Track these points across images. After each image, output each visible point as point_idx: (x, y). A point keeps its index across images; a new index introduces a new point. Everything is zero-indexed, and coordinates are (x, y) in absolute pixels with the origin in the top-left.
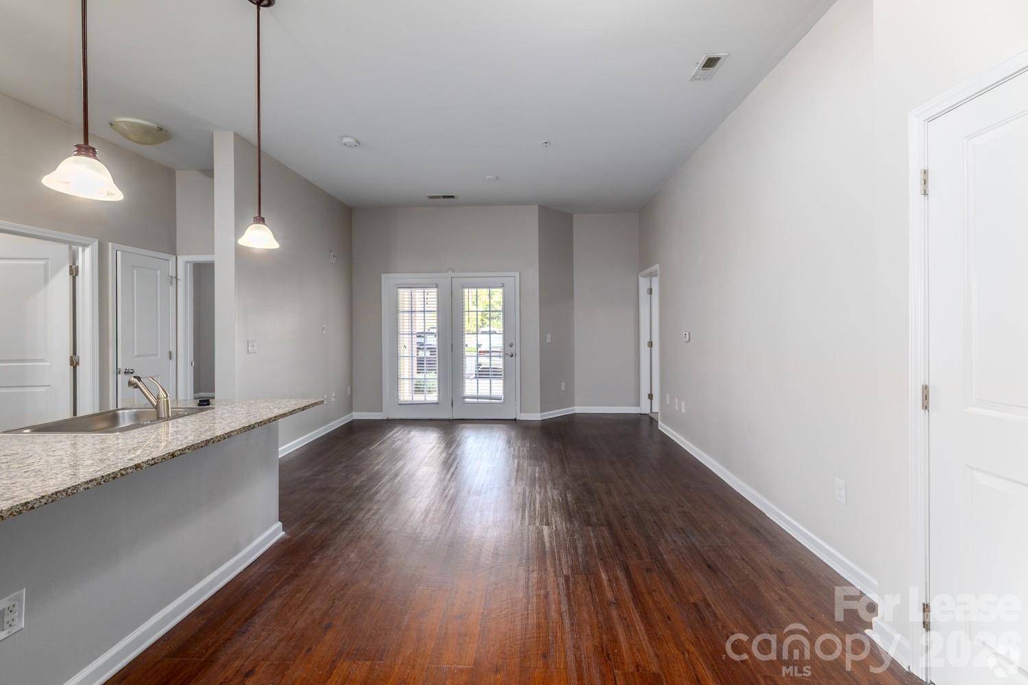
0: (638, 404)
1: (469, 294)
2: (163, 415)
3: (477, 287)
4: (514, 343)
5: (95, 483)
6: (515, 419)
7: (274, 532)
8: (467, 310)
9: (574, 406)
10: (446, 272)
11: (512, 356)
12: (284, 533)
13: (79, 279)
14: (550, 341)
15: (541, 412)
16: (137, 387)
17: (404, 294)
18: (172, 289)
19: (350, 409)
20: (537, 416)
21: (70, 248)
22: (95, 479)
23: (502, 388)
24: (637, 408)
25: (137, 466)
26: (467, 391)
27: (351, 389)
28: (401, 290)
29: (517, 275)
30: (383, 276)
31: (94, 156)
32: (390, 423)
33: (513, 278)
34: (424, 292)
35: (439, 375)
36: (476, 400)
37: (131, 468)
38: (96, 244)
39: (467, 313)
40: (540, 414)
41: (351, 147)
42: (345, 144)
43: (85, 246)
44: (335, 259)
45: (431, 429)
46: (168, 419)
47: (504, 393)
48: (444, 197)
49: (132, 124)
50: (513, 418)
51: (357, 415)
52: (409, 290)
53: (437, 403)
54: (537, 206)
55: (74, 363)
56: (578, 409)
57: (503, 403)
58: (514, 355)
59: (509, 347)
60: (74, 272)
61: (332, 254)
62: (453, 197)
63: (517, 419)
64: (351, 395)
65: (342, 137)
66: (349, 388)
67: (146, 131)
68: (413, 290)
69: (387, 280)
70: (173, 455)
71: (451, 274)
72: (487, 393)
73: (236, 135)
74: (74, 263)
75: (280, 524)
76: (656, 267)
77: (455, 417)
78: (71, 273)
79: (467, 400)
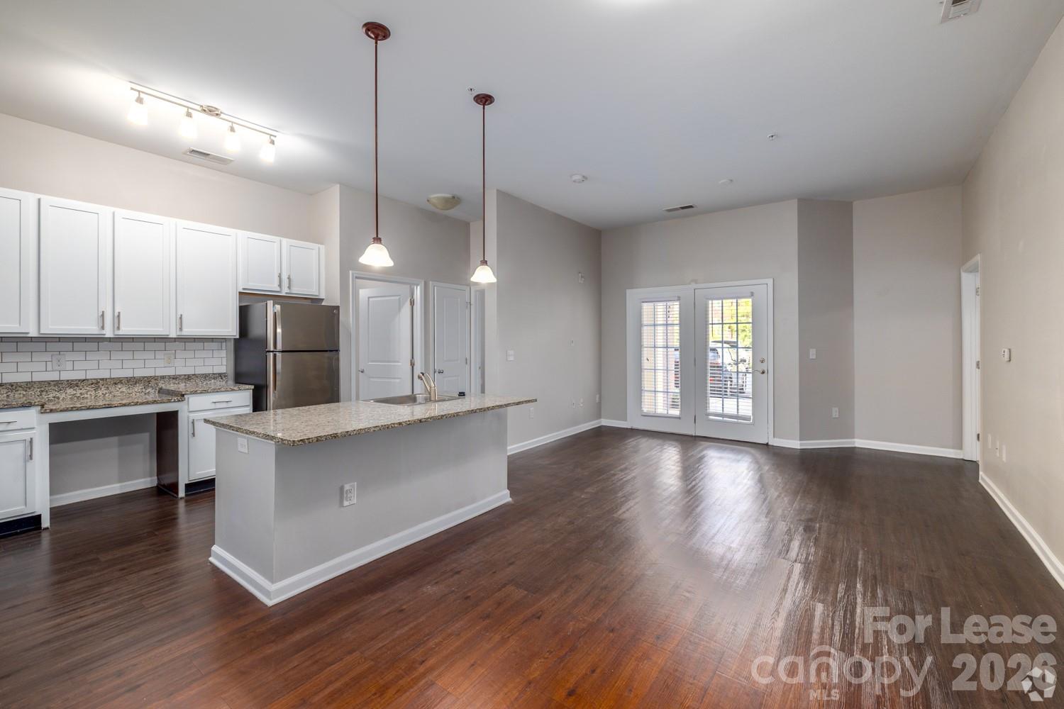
0: (959, 445)
1: (715, 305)
2: (433, 399)
3: (722, 299)
4: (766, 359)
5: (378, 428)
6: (767, 444)
7: (502, 496)
8: (710, 322)
9: (854, 438)
10: (690, 284)
11: (763, 373)
12: (510, 499)
13: (415, 307)
14: (814, 357)
15: (800, 440)
16: (422, 379)
17: (647, 307)
18: (467, 311)
19: (599, 416)
20: (796, 444)
21: (410, 287)
22: (378, 426)
23: (751, 408)
24: (959, 451)
25: (400, 424)
26: (711, 408)
27: (600, 398)
28: (645, 304)
29: (770, 282)
30: (628, 291)
31: (381, 243)
32: (634, 432)
33: (764, 287)
34: (667, 306)
35: (681, 389)
36: (721, 418)
37: (397, 424)
38: (423, 283)
39: (710, 326)
40: (799, 442)
41: (580, 182)
42: (574, 181)
43: (417, 285)
44: (583, 279)
45: (673, 443)
46: (435, 401)
47: (753, 414)
48: (683, 208)
49: (438, 198)
50: (765, 442)
51: (605, 422)
52: (652, 304)
53: (680, 418)
54: (796, 200)
55: (412, 365)
56: (859, 443)
57: (753, 424)
58: (766, 372)
59: (760, 363)
60: (412, 303)
61: (580, 275)
62: (691, 207)
63: (770, 443)
64: (600, 403)
65: (571, 176)
66: (598, 396)
67: (446, 200)
68: (656, 304)
69: (632, 295)
70: (420, 421)
71: (694, 286)
72: (734, 412)
73: (498, 190)
74: (413, 297)
75: (508, 492)
76: (978, 258)
77: (697, 434)
78: (411, 304)
79: (711, 417)
